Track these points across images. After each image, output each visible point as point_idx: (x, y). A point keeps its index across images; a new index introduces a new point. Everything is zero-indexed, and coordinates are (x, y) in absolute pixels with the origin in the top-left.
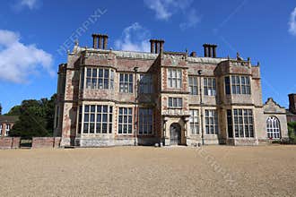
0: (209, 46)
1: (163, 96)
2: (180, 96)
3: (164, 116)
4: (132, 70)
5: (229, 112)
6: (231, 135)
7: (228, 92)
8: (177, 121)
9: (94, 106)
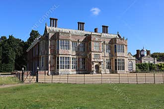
0: (105, 27)
1: (92, 53)
2: (99, 53)
3: (93, 62)
4: (77, 40)
5: (116, 60)
6: (116, 69)
7: (116, 52)
8: (97, 64)
9: (64, 57)
